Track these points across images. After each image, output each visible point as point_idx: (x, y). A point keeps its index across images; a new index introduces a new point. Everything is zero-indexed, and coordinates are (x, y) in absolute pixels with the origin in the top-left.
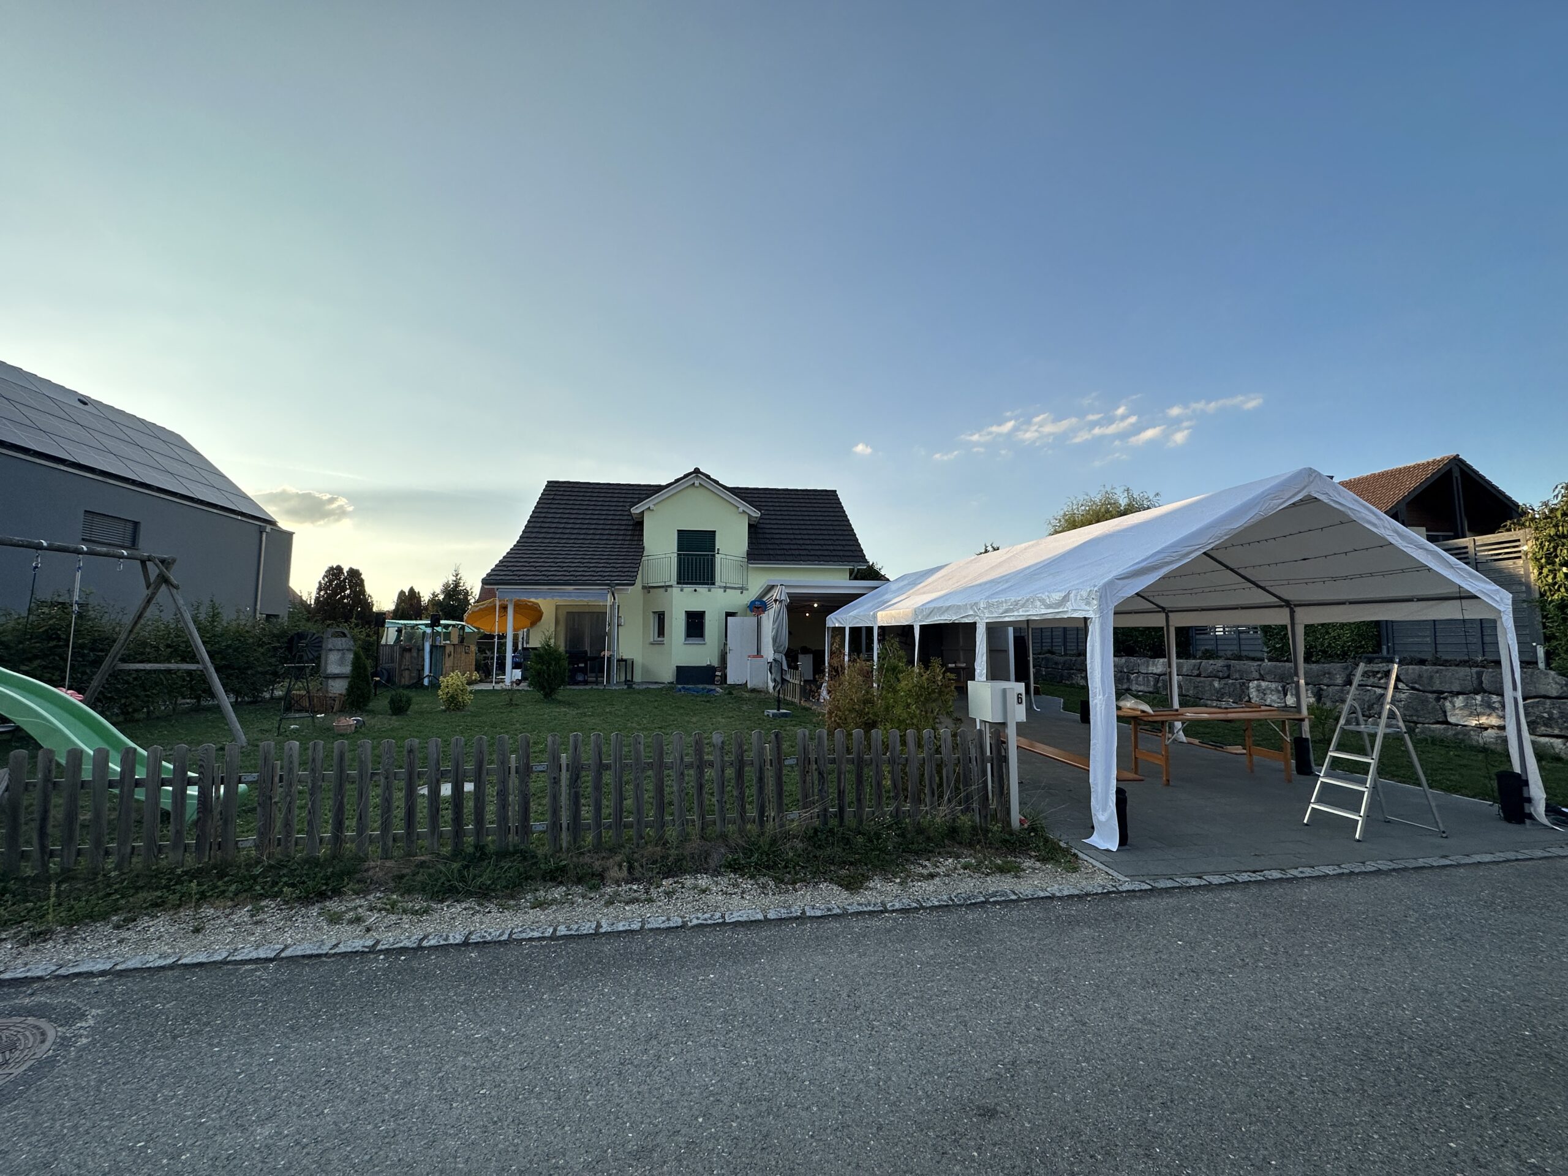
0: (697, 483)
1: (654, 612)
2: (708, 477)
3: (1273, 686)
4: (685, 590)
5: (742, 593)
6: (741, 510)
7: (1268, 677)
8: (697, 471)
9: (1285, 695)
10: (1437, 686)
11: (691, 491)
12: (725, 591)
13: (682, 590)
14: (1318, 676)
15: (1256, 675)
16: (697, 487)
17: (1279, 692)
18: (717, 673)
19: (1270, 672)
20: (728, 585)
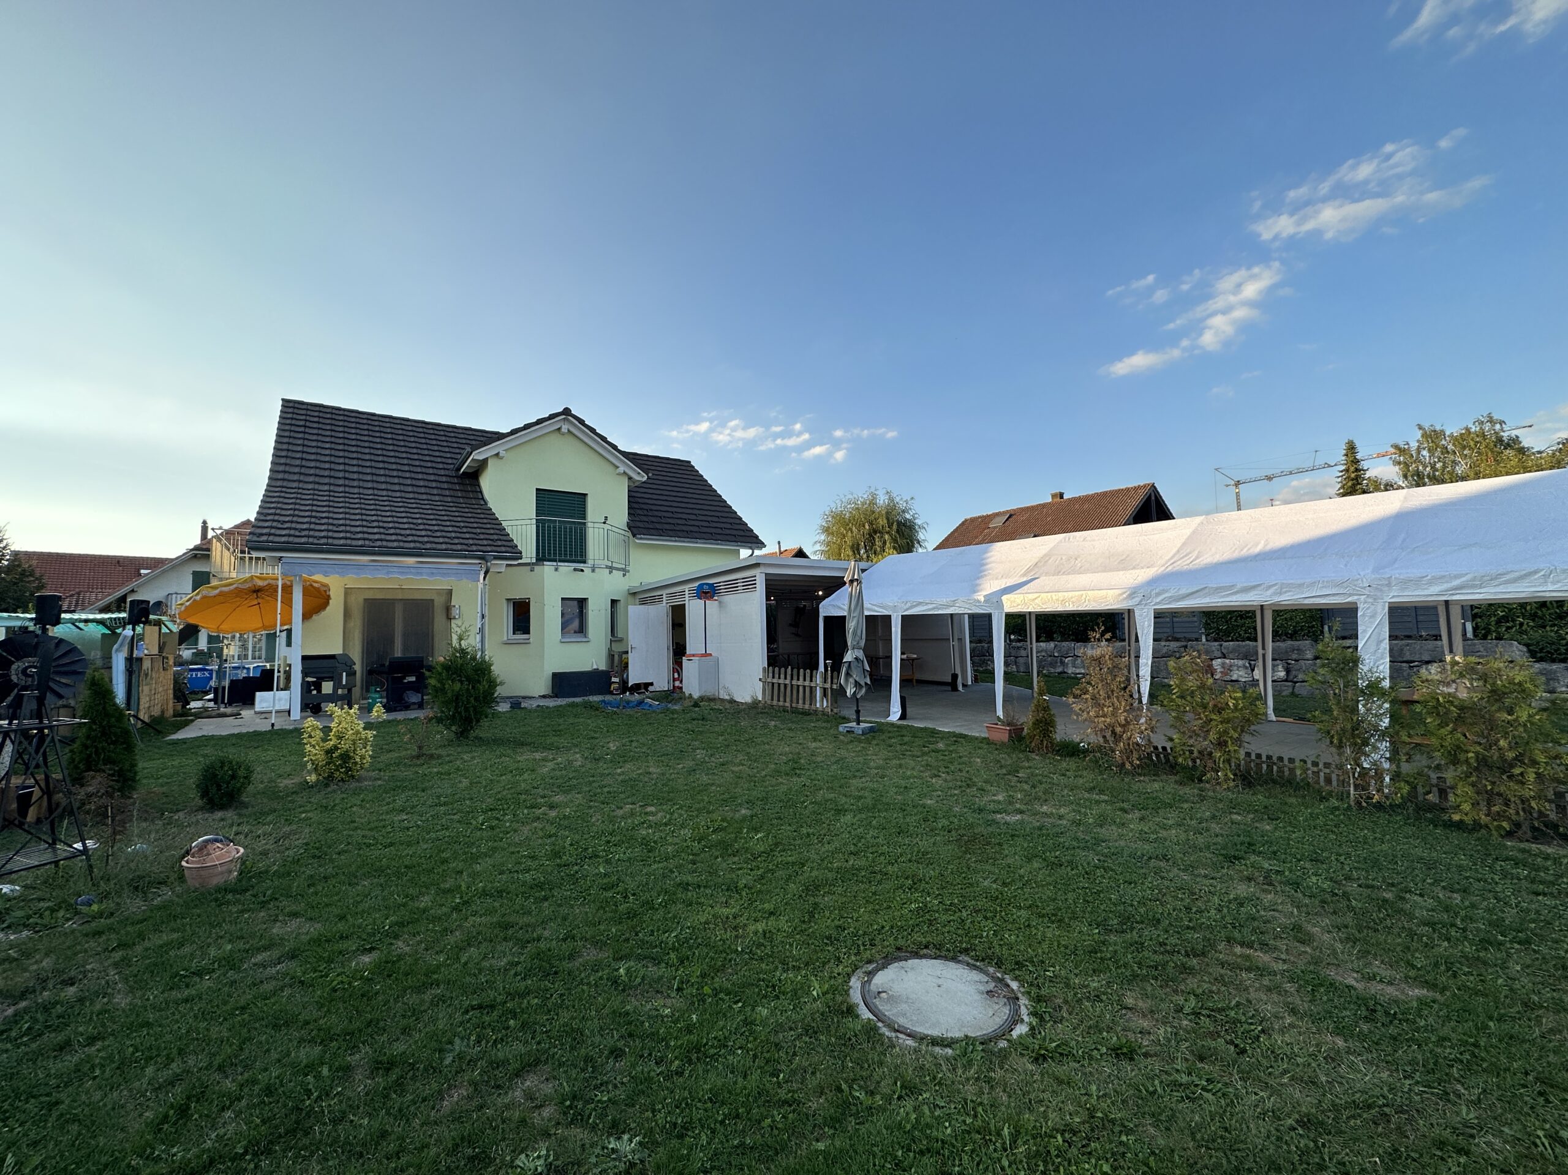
0: (565, 429)
1: (508, 600)
2: (582, 422)
3: (1241, 663)
4: (560, 568)
5: (624, 575)
6: (621, 469)
7: (1231, 656)
8: (567, 412)
9: (1253, 670)
10: (1408, 657)
11: (555, 438)
12: (610, 572)
13: (556, 570)
14: (1287, 652)
15: (1219, 654)
16: (563, 434)
17: (1246, 668)
18: (614, 679)
19: (1234, 651)
20: (615, 565)
